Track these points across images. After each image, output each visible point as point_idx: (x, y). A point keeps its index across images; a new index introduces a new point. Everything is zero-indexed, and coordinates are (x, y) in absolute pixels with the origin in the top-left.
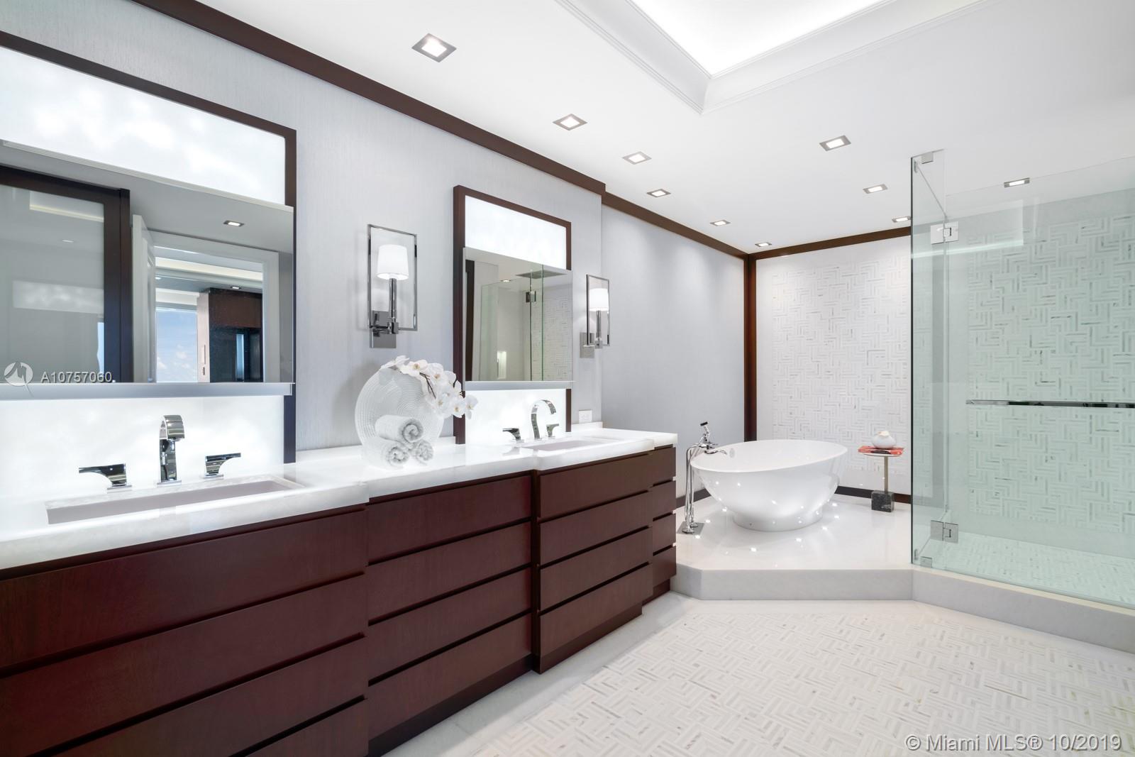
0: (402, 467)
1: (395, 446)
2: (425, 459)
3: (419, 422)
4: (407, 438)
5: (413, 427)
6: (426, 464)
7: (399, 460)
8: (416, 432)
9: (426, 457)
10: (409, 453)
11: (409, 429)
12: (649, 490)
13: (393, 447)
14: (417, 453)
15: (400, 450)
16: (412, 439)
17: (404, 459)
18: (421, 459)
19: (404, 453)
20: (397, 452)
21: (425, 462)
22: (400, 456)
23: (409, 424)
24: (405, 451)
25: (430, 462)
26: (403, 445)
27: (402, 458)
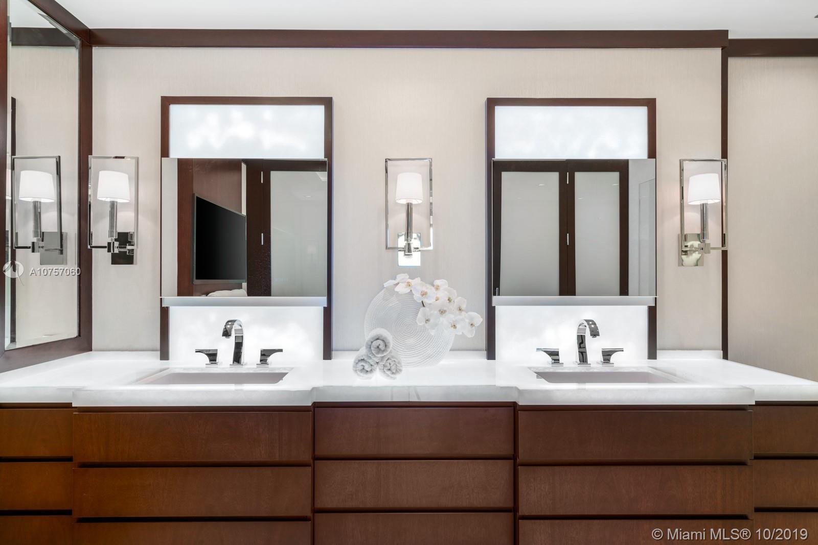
0: (370, 378)
1: (362, 358)
2: (393, 373)
3: (385, 338)
4: (374, 352)
5: (379, 342)
6: (394, 378)
7: (367, 371)
8: (382, 347)
9: (394, 371)
10: (375, 366)
11: (376, 343)
12: (749, 462)
13: (360, 359)
14: (384, 366)
15: (366, 362)
16: (378, 353)
17: (371, 370)
18: (389, 373)
19: (371, 365)
20: (363, 363)
21: (393, 376)
22: (367, 367)
23: (378, 339)
24: (372, 363)
25: (398, 376)
26: (370, 358)
27: (369, 370)
